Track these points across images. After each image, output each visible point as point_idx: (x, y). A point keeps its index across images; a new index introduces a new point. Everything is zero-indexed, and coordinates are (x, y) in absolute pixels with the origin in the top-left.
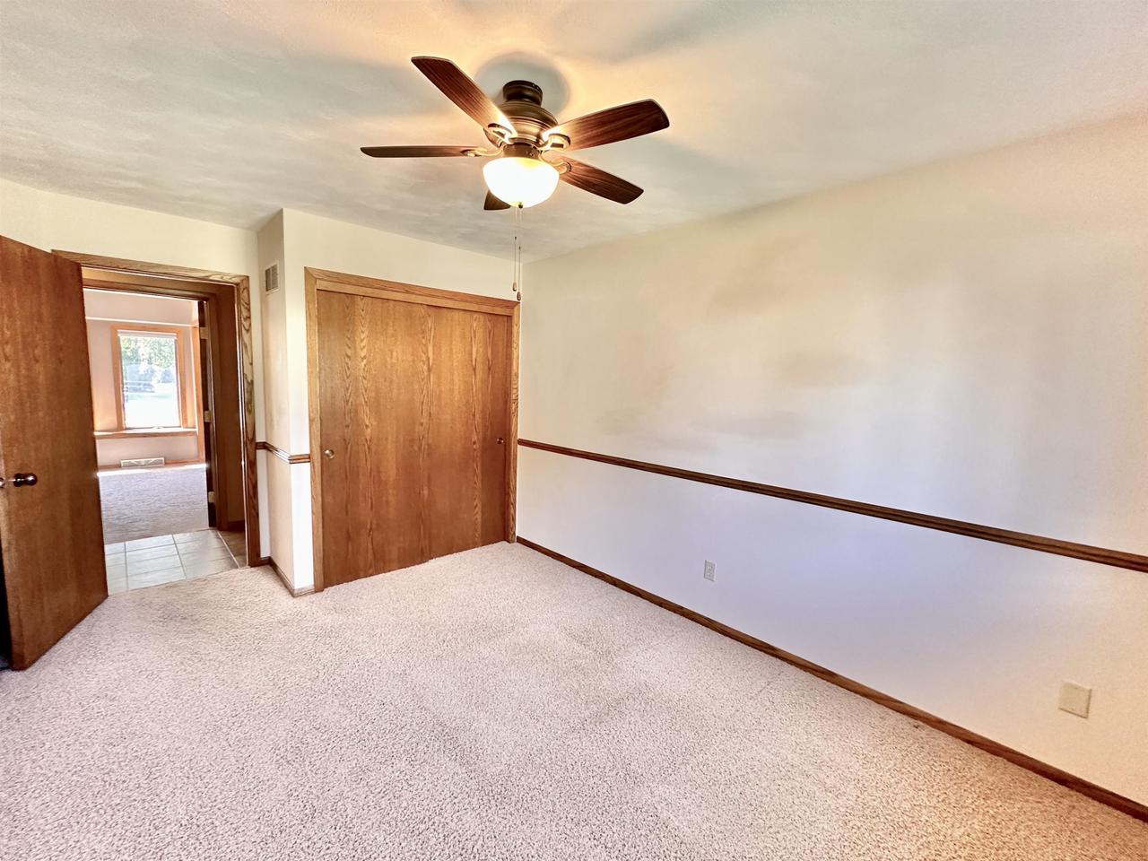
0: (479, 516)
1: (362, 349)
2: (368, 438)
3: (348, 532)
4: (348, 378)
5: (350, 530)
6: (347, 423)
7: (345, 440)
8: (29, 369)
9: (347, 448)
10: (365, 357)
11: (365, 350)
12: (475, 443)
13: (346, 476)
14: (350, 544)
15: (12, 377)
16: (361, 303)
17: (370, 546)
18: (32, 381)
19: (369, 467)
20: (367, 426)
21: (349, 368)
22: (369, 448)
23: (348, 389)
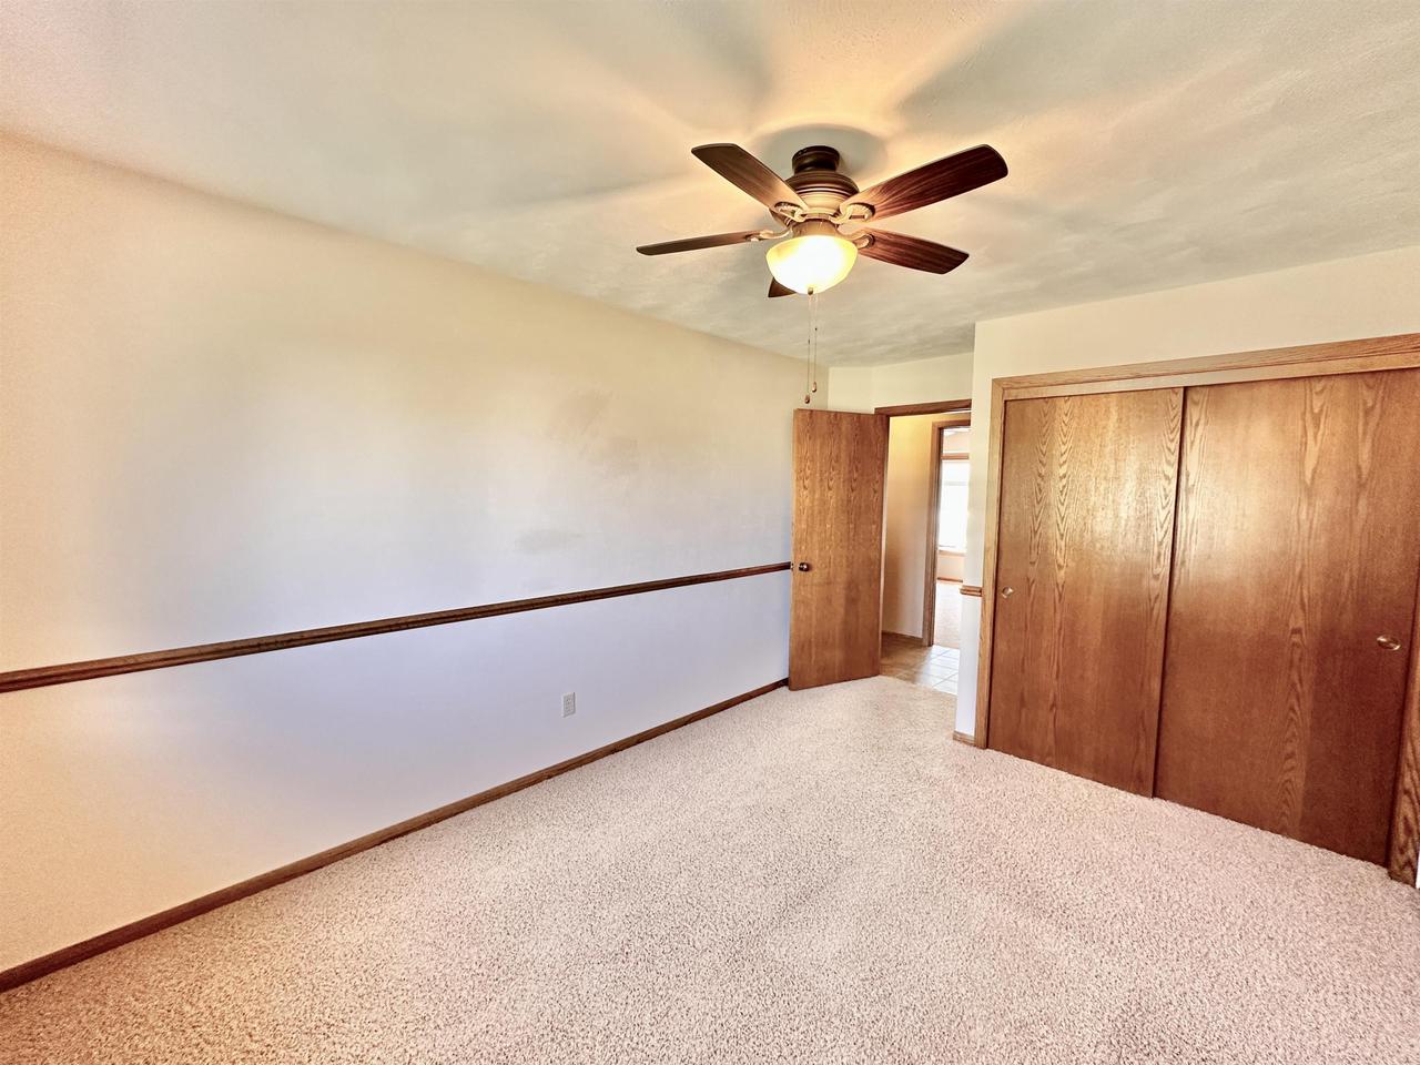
0: (1299, 781)
1: (1061, 466)
2: (1060, 582)
3: (1022, 694)
4: (1038, 503)
5: (1026, 694)
6: (1033, 560)
7: (1028, 580)
8: (822, 494)
9: (1030, 590)
10: (1064, 476)
11: (1065, 466)
12: (1296, 631)
13: (1026, 627)
14: (1024, 711)
15: (808, 500)
16: (1064, 406)
17: (1051, 726)
18: (823, 502)
19: (1058, 621)
20: (1060, 567)
21: (1040, 490)
22: (1060, 595)
23: (1037, 517)
